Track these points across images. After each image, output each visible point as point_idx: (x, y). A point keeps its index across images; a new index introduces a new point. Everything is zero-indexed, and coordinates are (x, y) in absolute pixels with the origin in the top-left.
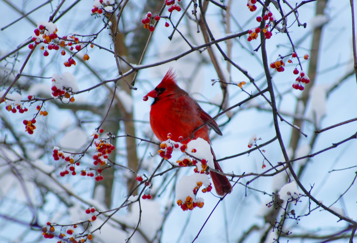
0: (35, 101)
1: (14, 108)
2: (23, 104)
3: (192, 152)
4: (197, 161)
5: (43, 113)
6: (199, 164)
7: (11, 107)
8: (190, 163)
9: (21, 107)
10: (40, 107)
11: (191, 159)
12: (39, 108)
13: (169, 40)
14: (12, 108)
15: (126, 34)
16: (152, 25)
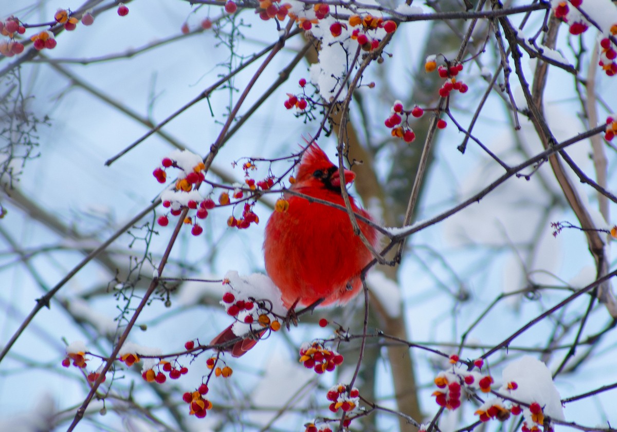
0: (201, 350)
1: (160, 373)
2: (176, 360)
3: (509, 389)
4: (522, 407)
5: (222, 373)
6: (527, 413)
7: (154, 372)
8: (502, 414)
9: (172, 365)
10: (215, 361)
11: (507, 405)
12: (210, 362)
13: (460, 153)
14: (156, 374)
15: (375, 150)
16: (409, 128)
